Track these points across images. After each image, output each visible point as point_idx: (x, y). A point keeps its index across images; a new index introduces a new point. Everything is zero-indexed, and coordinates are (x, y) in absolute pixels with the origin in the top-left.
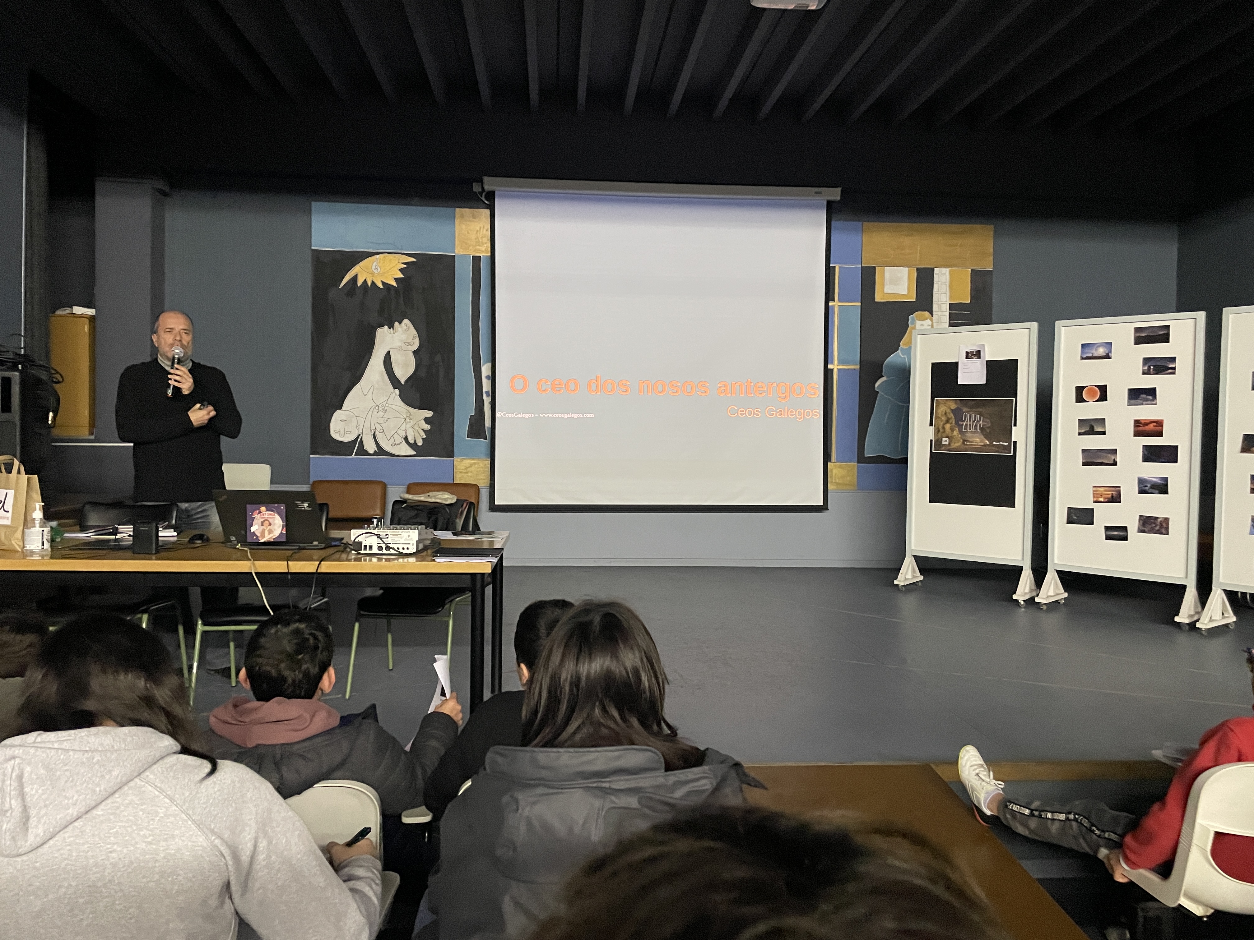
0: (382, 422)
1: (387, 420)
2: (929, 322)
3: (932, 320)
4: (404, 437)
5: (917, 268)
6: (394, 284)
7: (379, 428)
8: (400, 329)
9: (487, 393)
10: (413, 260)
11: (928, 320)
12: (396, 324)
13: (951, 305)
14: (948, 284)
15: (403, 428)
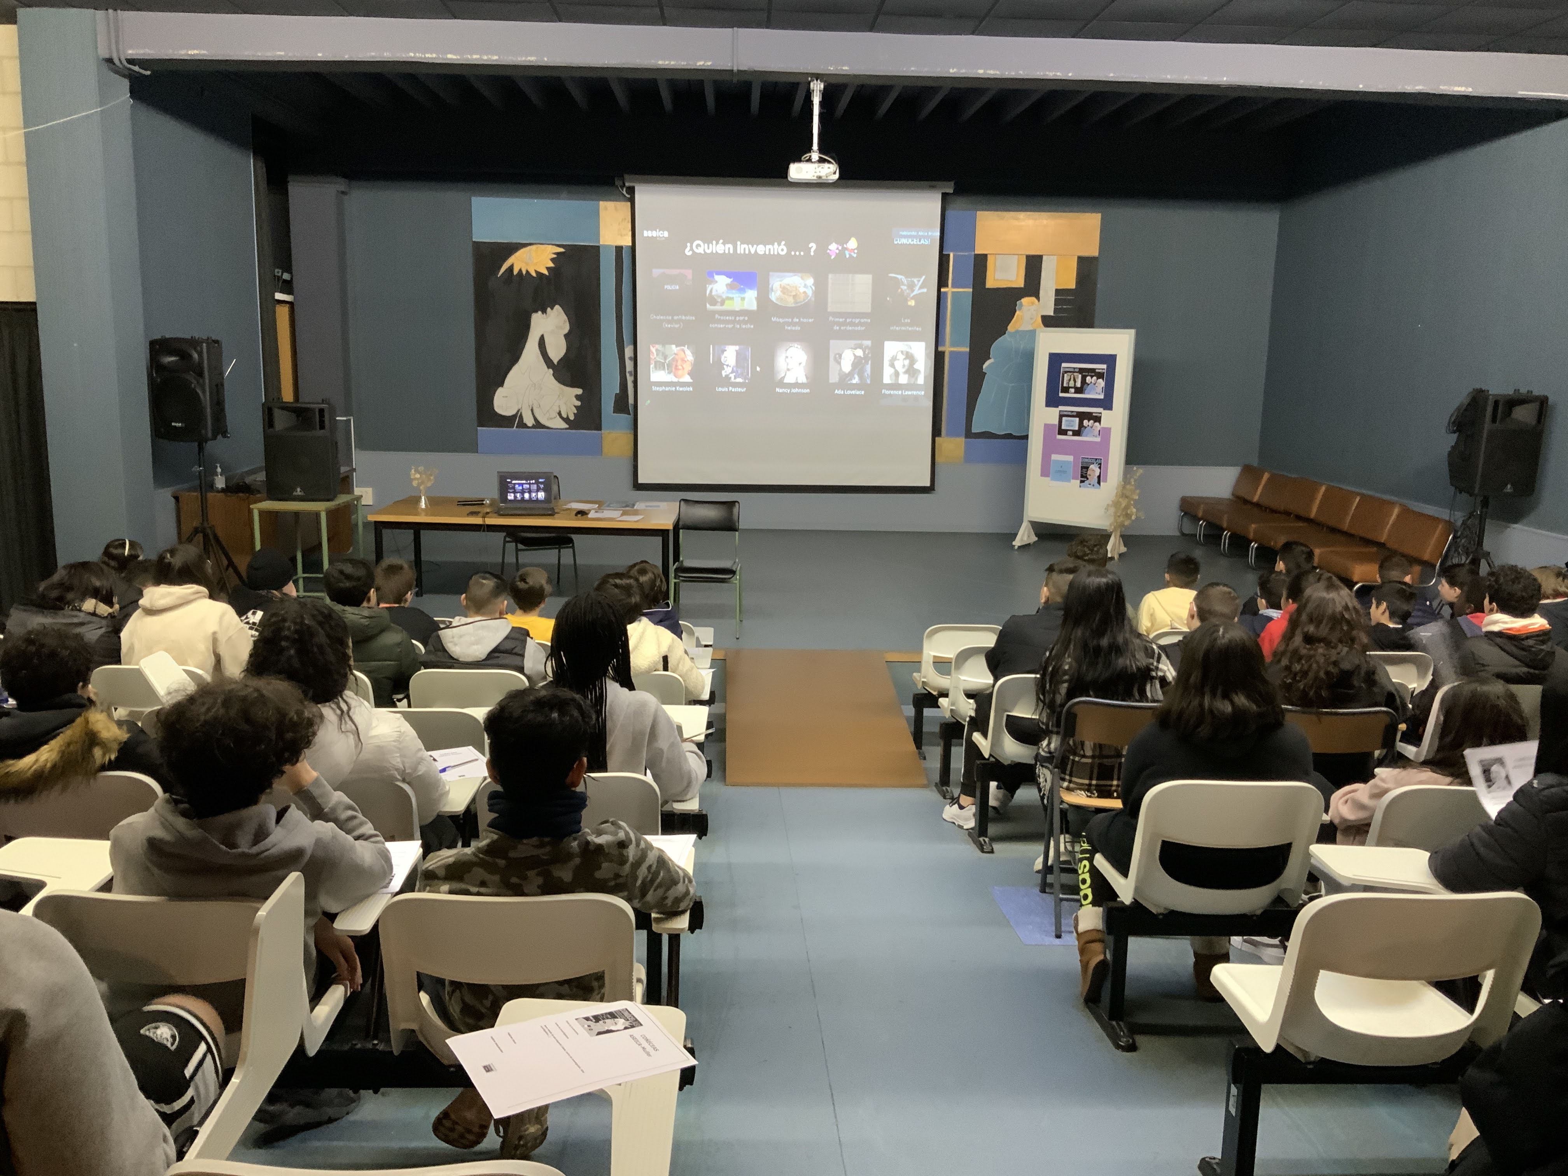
0: (539, 400)
1: (543, 397)
2: (1035, 307)
3: (1038, 305)
4: (559, 412)
5: (1026, 257)
6: (546, 272)
7: (536, 403)
8: (552, 314)
9: (629, 372)
10: (562, 250)
11: (1034, 304)
14: (1055, 271)
15: (557, 403)
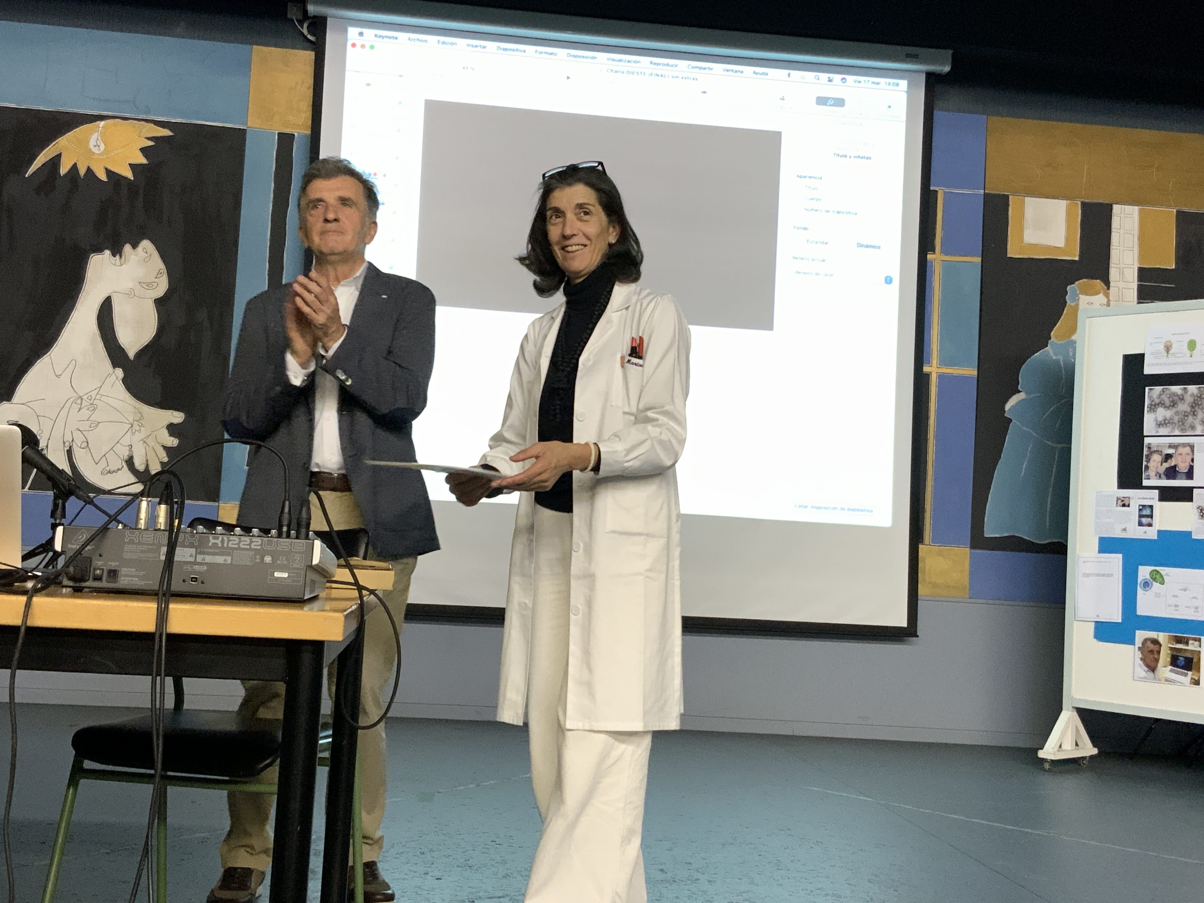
0: (88, 428)
1: (97, 426)
2: (1100, 298)
3: (1107, 296)
4: (126, 458)
5: (1083, 204)
6: (128, 174)
7: (79, 439)
8: (133, 257)
10: (166, 132)
11: (1101, 295)
12: (127, 248)
13: (1141, 271)
14: (1136, 232)
15: (126, 441)
